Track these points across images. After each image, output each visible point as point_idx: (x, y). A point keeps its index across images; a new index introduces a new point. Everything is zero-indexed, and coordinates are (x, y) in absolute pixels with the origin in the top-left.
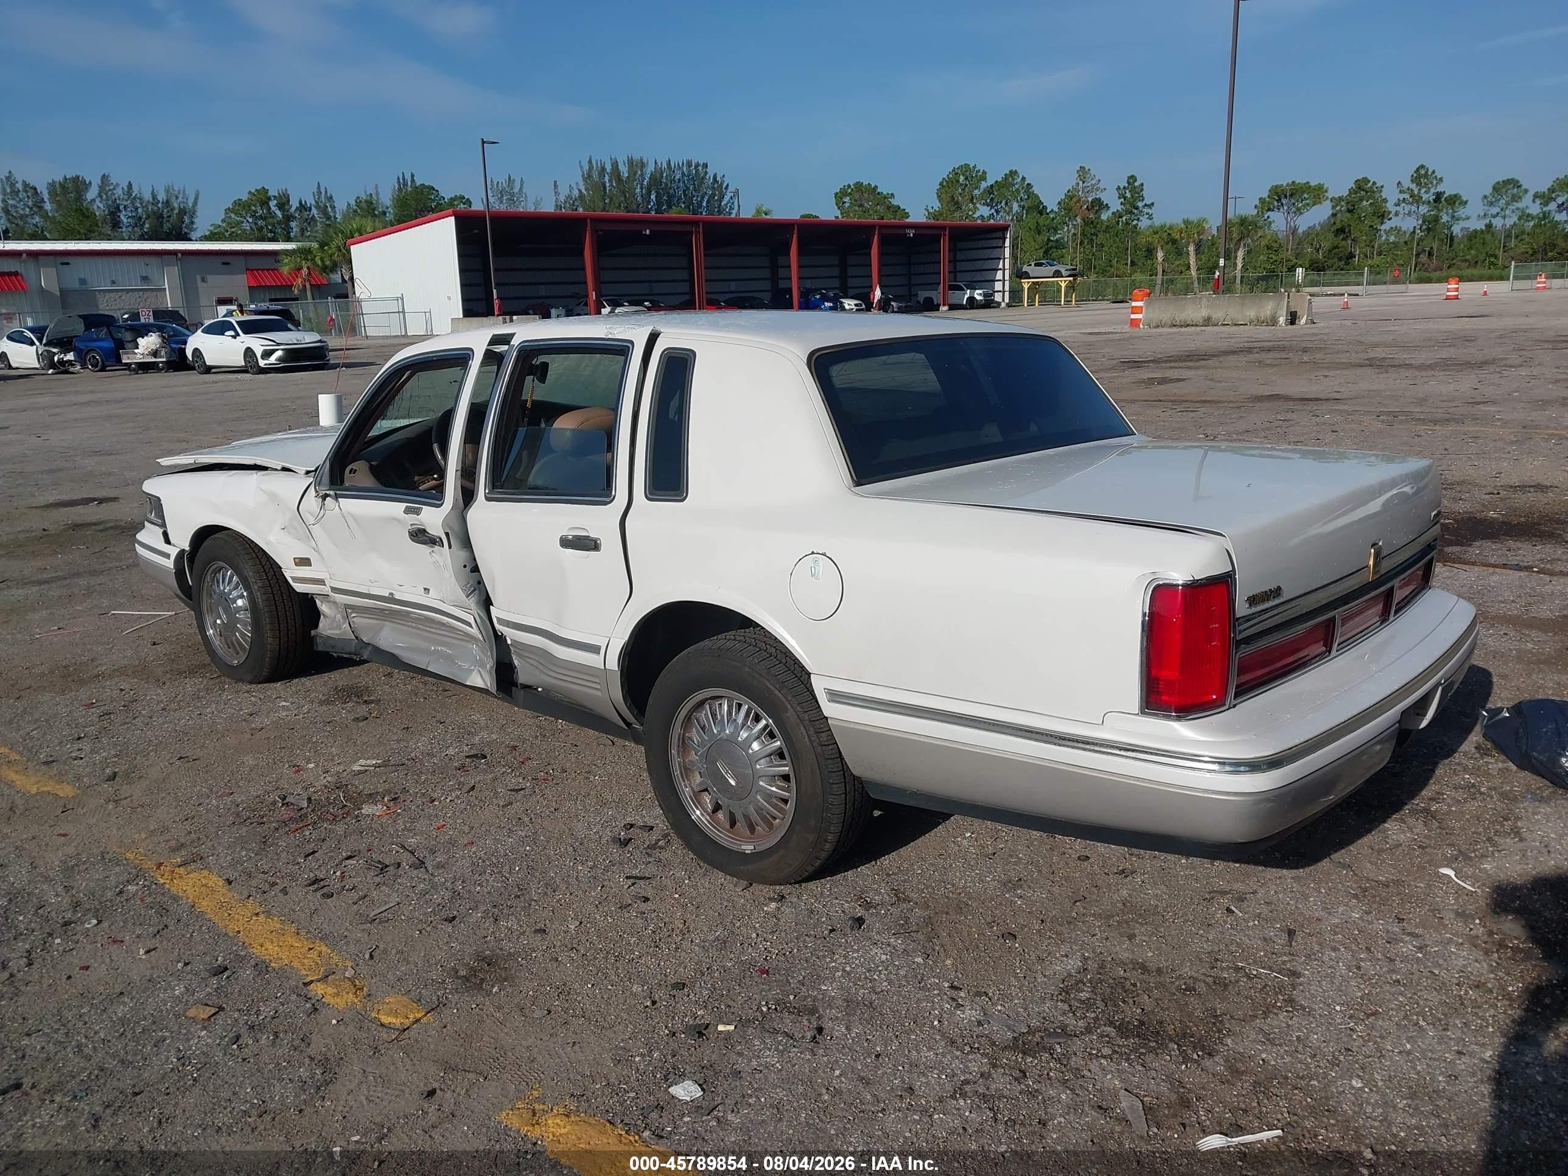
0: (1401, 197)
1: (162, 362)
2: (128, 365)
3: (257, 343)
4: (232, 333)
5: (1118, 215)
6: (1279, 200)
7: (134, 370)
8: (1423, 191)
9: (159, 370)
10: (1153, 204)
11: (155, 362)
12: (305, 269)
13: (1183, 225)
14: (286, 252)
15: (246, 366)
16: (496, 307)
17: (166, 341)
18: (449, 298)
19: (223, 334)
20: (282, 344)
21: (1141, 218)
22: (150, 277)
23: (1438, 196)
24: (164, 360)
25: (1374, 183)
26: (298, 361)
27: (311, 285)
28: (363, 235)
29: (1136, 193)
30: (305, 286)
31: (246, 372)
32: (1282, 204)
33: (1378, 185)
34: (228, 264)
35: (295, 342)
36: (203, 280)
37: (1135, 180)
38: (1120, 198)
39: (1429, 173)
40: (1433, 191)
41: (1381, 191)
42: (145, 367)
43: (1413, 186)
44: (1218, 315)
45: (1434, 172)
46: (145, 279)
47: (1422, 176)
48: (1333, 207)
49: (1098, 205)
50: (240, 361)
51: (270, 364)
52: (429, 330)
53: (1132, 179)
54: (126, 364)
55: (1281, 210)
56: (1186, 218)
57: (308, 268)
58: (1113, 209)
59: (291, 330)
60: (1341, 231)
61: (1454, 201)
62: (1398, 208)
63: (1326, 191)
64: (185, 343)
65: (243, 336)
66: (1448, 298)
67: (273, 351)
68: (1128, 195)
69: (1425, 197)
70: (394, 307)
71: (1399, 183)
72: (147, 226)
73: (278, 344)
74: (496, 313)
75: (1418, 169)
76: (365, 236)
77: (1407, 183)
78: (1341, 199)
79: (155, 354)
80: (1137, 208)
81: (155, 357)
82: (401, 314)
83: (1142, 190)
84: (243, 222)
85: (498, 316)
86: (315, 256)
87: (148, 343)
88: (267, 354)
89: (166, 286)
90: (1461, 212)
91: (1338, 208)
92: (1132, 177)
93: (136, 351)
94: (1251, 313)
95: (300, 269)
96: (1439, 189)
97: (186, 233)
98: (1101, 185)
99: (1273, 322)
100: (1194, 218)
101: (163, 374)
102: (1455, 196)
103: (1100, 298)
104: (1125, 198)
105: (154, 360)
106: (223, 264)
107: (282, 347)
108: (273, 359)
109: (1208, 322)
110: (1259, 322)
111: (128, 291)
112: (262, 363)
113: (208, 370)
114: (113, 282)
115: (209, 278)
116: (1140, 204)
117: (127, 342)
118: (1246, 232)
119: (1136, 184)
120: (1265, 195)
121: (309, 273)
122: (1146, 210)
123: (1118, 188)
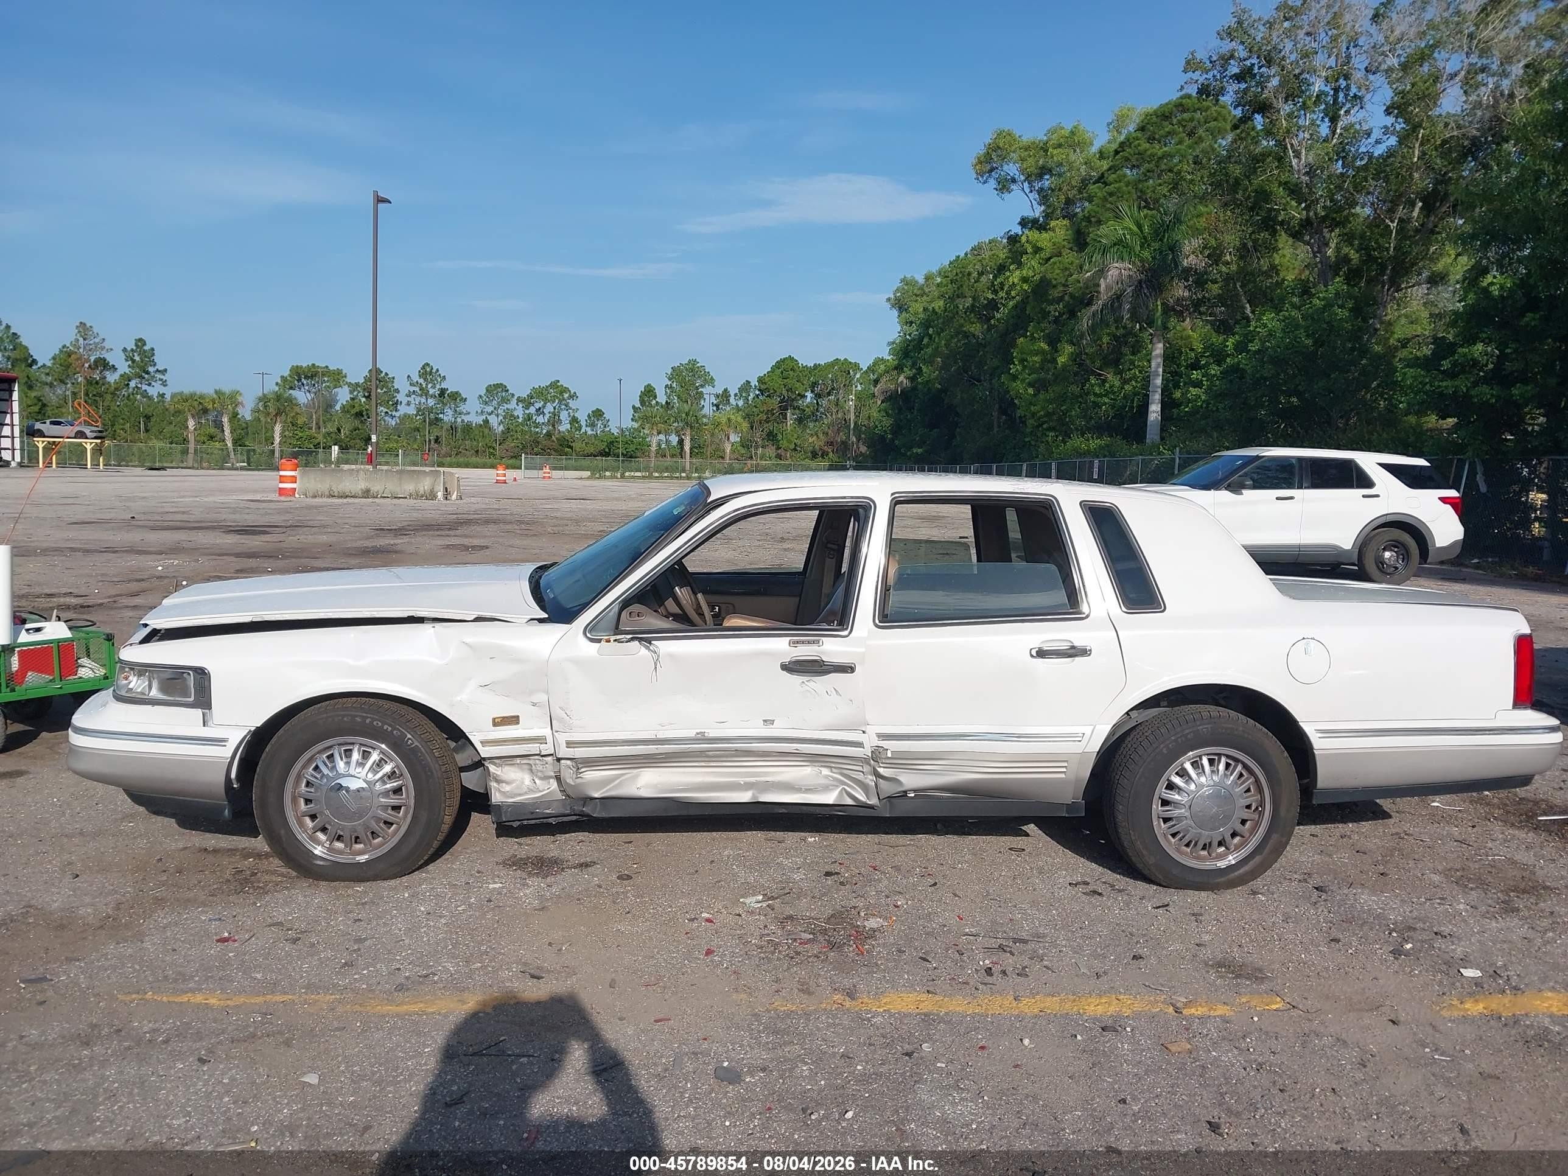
0: (412, 389)
5: (126, 379)
6: (299, 380)
8: (430, 386)
10: (166, 370)
13: (215, 396)
21: (153, 383)
23: (443, 392)
25: (387, 374)
29: (146, 357)
32: (303, 384)
33: (390, 376)
37: (145, 344)
38: (127, 360)
39: (434, 371)
40: (438, 386)
41: (393, 382)
43: (421, 381)
44: (376, 488)
45: (438, 370)
47: (427, 372)
48: (351, 392)
49: (103, 364)
53: (140, 342)
55: (302, 389)
56: (218, 388)
58: (120, 371)
60: (359, 414)
61: (455, 397)
62: (409, 399)
63: (346, 377)
66: (498, 482)
68: (137, 358)
69: (431, 391)
71: (409, 376)
75: (423, 368)
77: (416, 378)
78: (357, 384)
80: (148, 373)
83: (153, 355)
90: (463, 408)
91: (355, 393)
92: (140, 340)
94: (409, 487)
96: (443, 386)
98: (107, 345)
99: (432, 496)
100: (227, 389)
102: (457, 393)
103: (124, 463)
104: (133, 361)
109: (367, 494)
110: (418, 496)
116: (151, 369)
118: (282, 408)
119: (146, 348)
120: (286, 373)
122: (159, 376)
123: (125, 350)
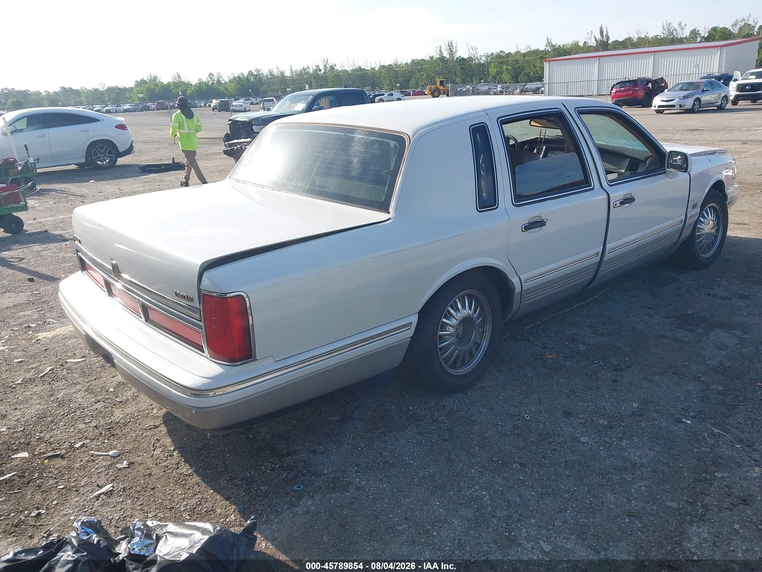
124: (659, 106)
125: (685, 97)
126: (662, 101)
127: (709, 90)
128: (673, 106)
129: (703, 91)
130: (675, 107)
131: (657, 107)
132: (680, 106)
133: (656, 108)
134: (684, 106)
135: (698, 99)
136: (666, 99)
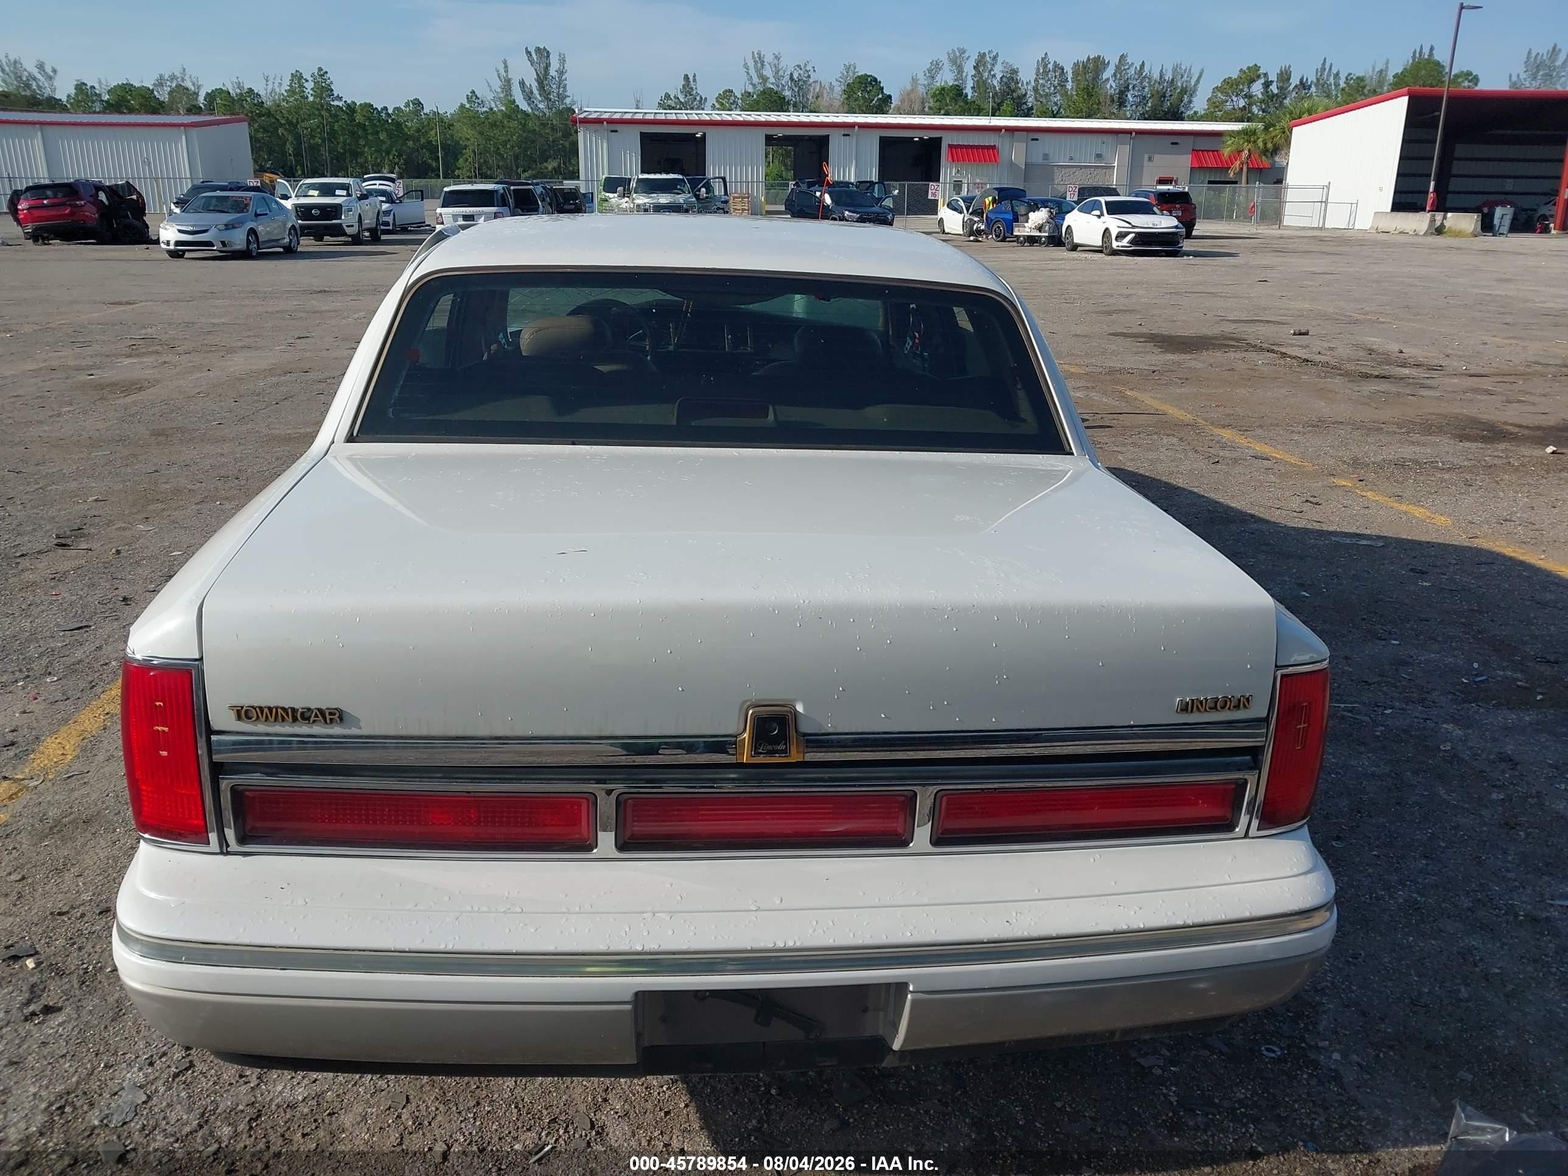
1: (1045, 237)
2: (1018, 237)
3: (1114, 224)
4: (1098, 212)
7: (1021, 243)
9: (1041, 244)
11: (1039, 236)
12: (1246, 151)
14: (1232, 134)
15: (1102, 247)
16: (1429, 202)
17: (1052, 217)
18: (1381, 189)
19: (1090, 213)
20: (1137, 227)
22: (1104, 154)
24: (1047, 234)
26: (1150, 245)
27: (1248, 168)
28: (1312, 115)
30: (1241, 169)
31: (1101, 252)
34: (1177, 144)
35: (1151, 226)
36: (1150, 159)
42: (1032, 240)
46: (1099, 156)
50: (1098, 242)
51: (1122, 247)
52: (1351, 223)
54: (1016, 236)
57: (1249, 151)
59: (1155, 213)
64: (1064, 219)
65: (1107, 217)
67: (1128, 234)
70: (1318, 195)
72: (1150, 105)
73: (1134, 227)
74: (1428, 208)
76: (1314, 116)
79: (1040, 228)
81: (1040, 231)
82: (1323, 204)
84: (1227, 101)
85: (1429, 211)
86: (1258, 139)
87: (1039, 217)
88: (1121, 236)
89: (1116, 164)
93: (1026, 224)
95: (1240, 152)
97: (1182, 112)
101: (1043, 248)
105: (1038, 234)
106: (1172, 144)
107: (1136, 230)
108: (1125, 242)
111: (1081, 167)
112: (1115, 245)
113: (1075, 247)
114: (1071, 159)
115: (1156, 157)
117: (1022, 216)
121: (1250, 155)
124: (178, 243)
125: (229, 226)
126: (180, 231)
127: (266, 214)
128: (209, 244)
129: (257, 215)
130: (214, 246)
131: (172, 243)
132: (223, 243)
133: (172, 247)
134: (231, 244)
135: (252, 232)
136: (190, 228)
